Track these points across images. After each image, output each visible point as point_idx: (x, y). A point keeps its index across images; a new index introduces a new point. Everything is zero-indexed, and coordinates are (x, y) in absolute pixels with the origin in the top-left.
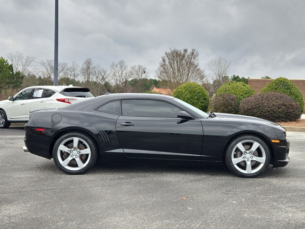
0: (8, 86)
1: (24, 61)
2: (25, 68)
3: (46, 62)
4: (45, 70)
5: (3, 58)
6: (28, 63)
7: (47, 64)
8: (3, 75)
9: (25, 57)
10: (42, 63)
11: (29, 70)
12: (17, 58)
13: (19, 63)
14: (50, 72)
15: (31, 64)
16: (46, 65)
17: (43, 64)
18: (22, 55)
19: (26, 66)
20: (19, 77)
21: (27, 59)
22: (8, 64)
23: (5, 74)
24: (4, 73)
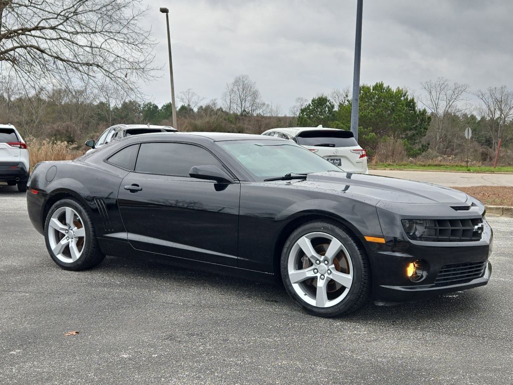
0: (405, 135)
1: (450, 92)
2: (450, 103)
3: (488, 92)
4: (485, 107)
5: (400, 89)
6: (456, 95)
7: (489, 94)
8: (397, 116)
9: (451, 85)
10: (480, 93)
11: (457, 107)
12: (439, 89)
13: (441, 95)
14: (492, 109)
15: (461, 97)
16: (486, 96)
17: (481, 96)
18: (446, 83)
19: (452, 101)
20: (422, 120)
21: (455, 89)
22: (407, 99)
23: (399, 115)
24: (398, 113)
